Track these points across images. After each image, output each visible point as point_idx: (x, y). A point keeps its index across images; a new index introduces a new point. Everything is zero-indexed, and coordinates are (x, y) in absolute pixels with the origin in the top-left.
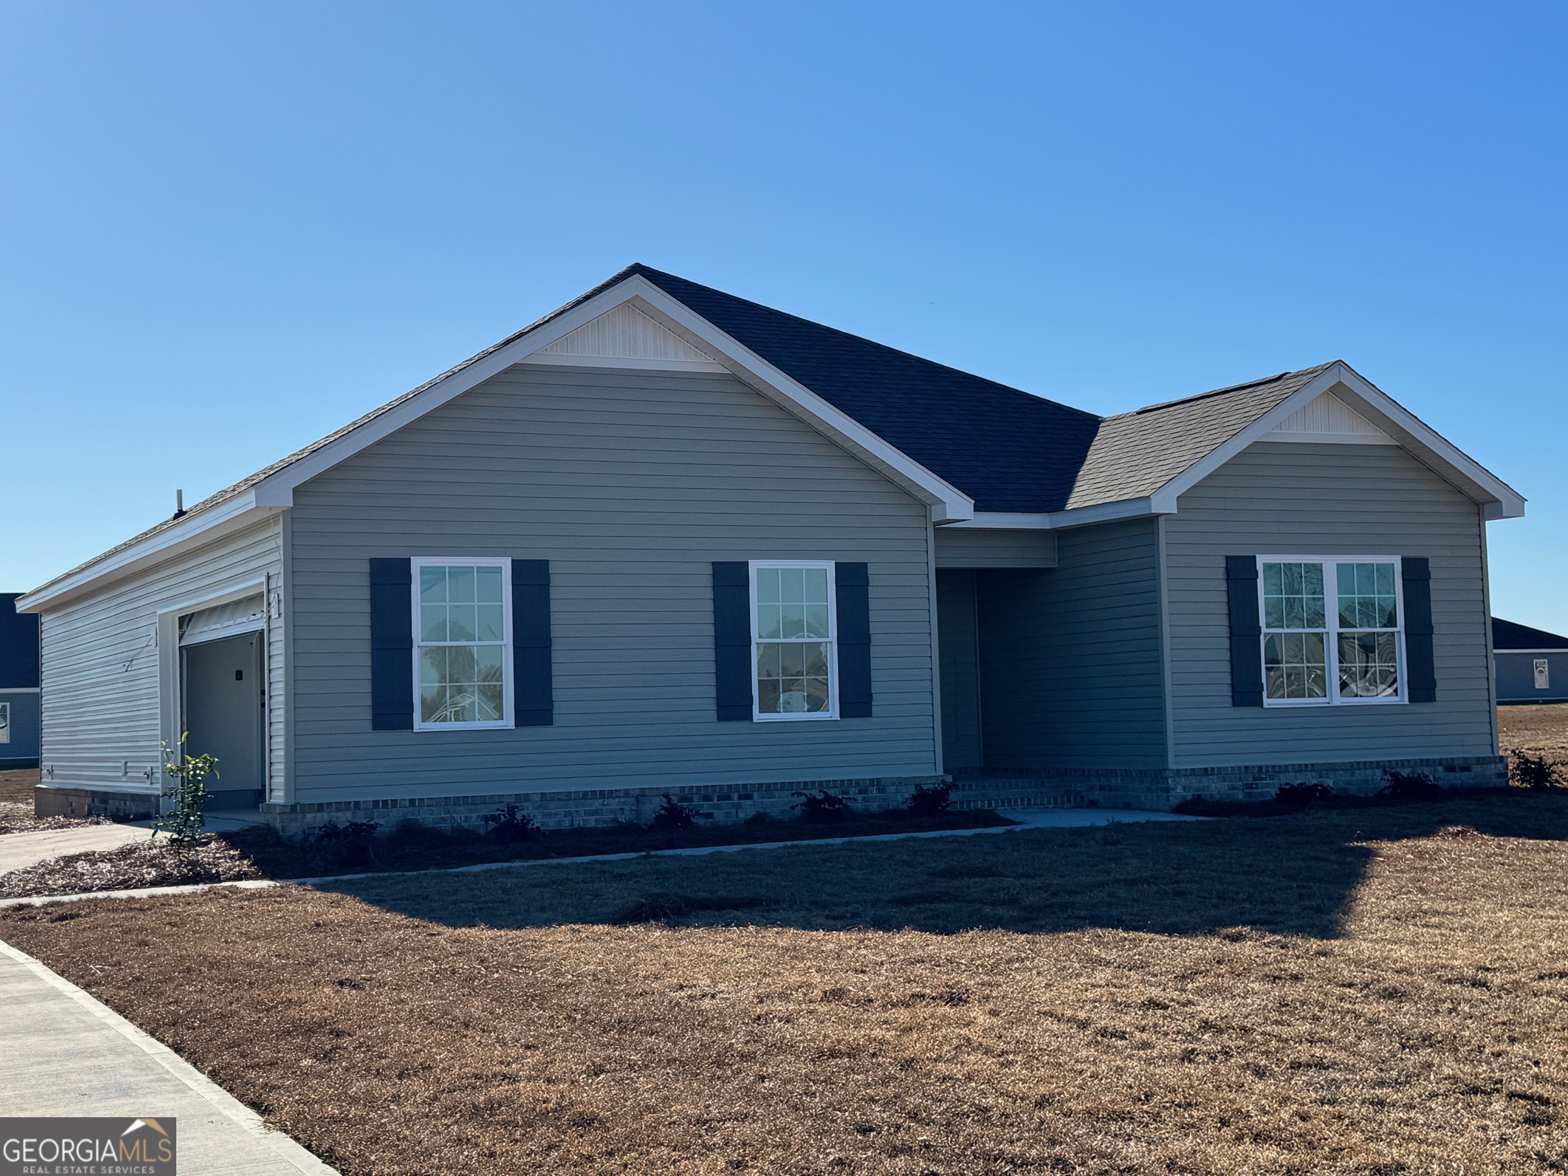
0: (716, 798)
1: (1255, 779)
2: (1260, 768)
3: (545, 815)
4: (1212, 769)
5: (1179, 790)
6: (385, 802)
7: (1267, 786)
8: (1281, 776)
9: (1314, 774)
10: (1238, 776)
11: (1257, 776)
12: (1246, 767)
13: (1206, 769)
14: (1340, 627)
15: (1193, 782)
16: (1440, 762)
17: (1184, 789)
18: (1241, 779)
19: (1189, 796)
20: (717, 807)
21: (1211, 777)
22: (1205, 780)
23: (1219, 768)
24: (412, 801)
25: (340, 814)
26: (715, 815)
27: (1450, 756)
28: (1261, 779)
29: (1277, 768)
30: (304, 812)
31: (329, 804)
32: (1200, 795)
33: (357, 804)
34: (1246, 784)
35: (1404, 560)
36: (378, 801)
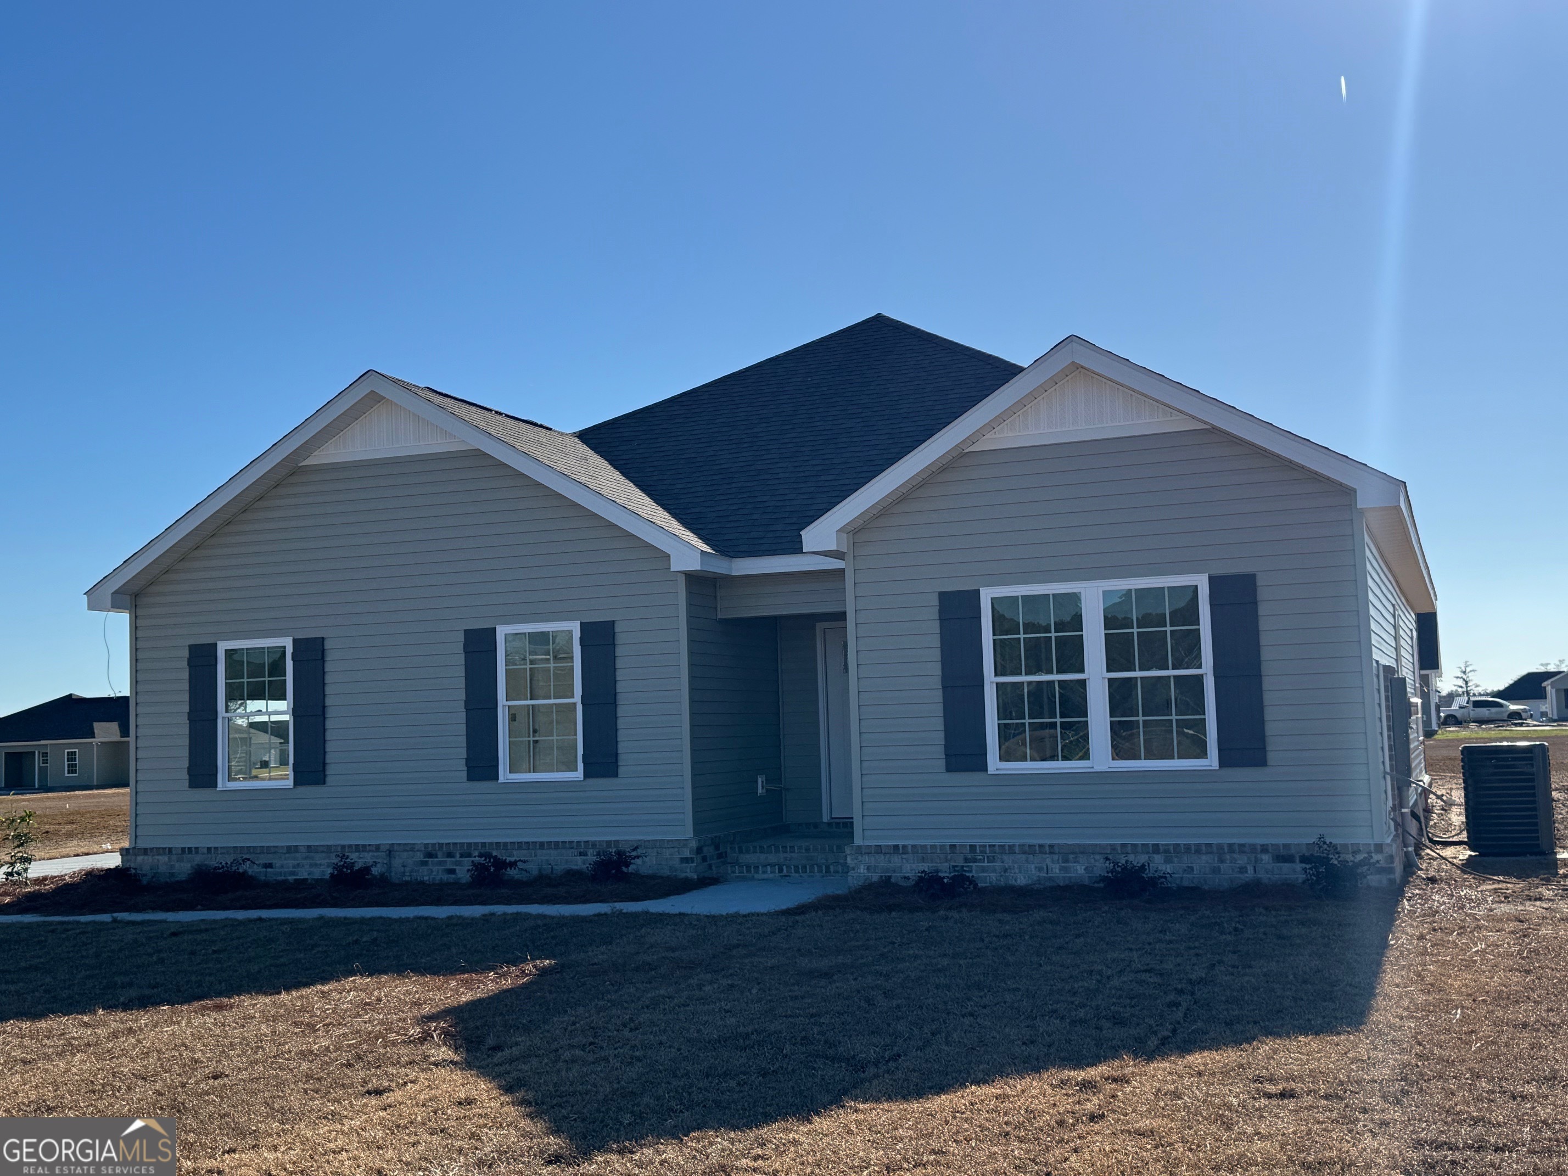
0: (458, 855)
1: (966, 860)
2: (973, 847)
3: (311, 865)
4: (904, 847)
5: (862, 870)
6: (190, 849)
7: (984, 870)
8: (1005, 857)
9: (1056, 857)
10: (942, 856)
11: (969, 856)
12: (953, 847)
13: (896, 847)
14: (1108, 671)
15: (882, 861)
16: (1264, 849)
17: (868, 869)
18: (947, 860)
19: (875, 877)
20: (459, 864)
21: (904, 856)
22: (896, 860)
23: (914, 846)
24: (209, 849)
25: (160, 857)
26: (457, 871)
27: (1281, 841)
28: (975, 861)
29: (997, 848)
30: (136, 855)
31: (152, 849)
32: (890, 877)
33: (170, 849)
34: (954, 866)
35: (1212, 579)
36: (185, 848)
